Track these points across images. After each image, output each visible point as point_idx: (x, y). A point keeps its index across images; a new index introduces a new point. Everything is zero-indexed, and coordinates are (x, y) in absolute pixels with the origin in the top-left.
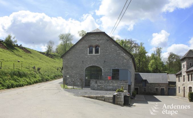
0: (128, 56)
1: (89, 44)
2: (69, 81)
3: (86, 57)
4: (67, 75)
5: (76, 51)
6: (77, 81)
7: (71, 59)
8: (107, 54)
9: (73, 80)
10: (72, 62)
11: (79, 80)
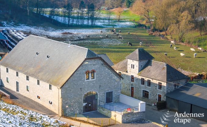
0: (118, 79)
1: (86, 70)
2: (68, 111)
3: (84, 83)
4: (66, 105)
5: (74, 79)
6: (76, 110)
7: (70, 87)
8: (102, 79)
9: (72, 109)
10: (71, 90)
11: (77, 108)
